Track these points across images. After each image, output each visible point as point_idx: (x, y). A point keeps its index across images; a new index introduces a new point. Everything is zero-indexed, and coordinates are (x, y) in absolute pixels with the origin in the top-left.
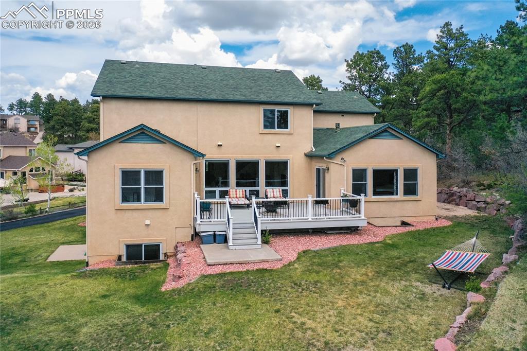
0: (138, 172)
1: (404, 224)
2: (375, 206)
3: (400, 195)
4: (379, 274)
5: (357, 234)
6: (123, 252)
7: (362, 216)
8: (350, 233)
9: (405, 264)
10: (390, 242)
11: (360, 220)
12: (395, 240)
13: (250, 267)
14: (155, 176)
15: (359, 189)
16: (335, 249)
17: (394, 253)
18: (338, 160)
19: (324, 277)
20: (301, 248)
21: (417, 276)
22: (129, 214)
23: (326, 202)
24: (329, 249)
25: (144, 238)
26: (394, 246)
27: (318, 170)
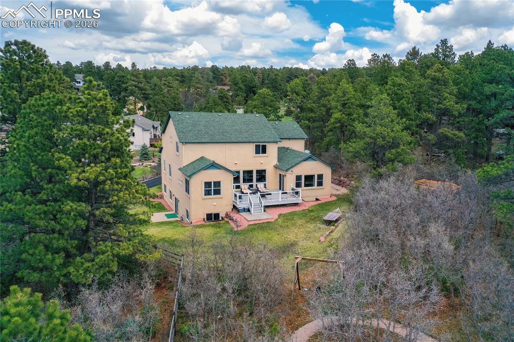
0: (211, 182)
1: (317, 200)
2: (305, 191)
3: (315, 187)
4: (307, 222)
5: (298, 206)
6: (205, 217)
7: (300, 198)
8: (295, 205)
9: (315, 218)
10: (310, 209)
11: (299, 200)
12: (313, 208)
13: (263, 221)
14: (218, 184)
15: (298, 185)
16: (291, 213)
17: (312, 214)
18: (290, 172)
19: (289, 223)
20: (279, 213)
21: (319, 222)
22: (207, 201)
23: (286, 193)
24: (288, 213)
25: (213, 211)
26: (312, 211)
27: (280, 175)
